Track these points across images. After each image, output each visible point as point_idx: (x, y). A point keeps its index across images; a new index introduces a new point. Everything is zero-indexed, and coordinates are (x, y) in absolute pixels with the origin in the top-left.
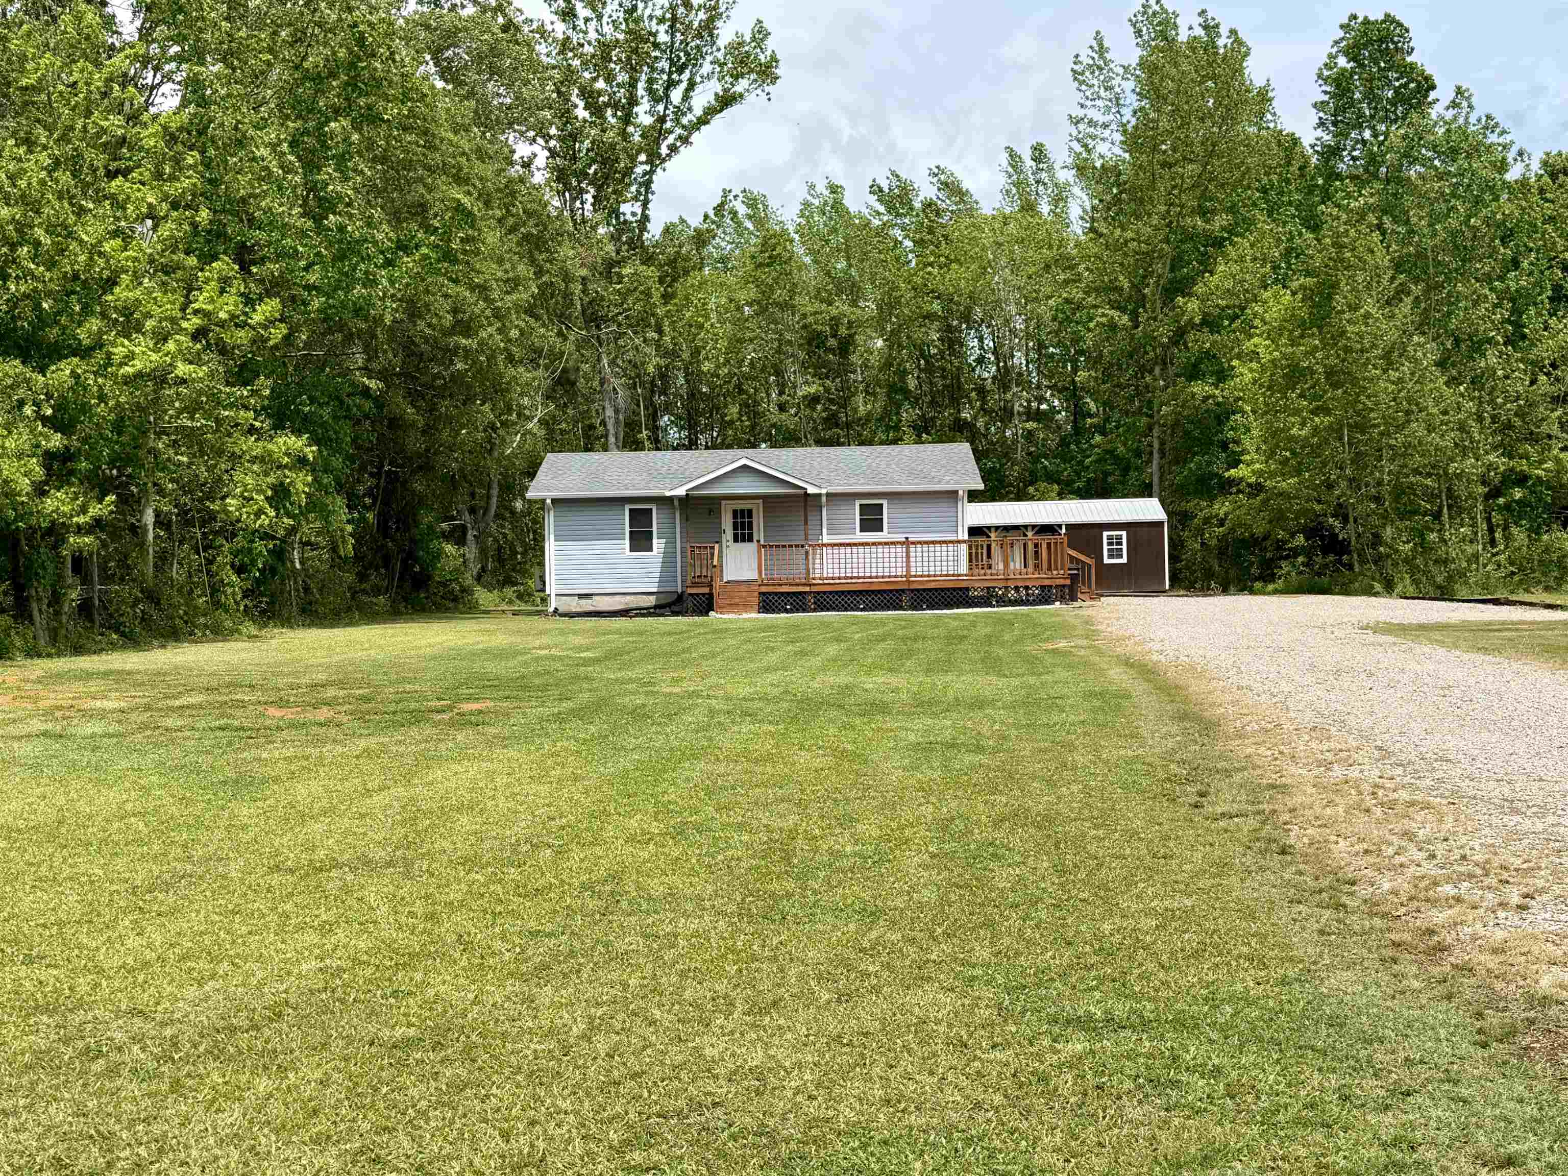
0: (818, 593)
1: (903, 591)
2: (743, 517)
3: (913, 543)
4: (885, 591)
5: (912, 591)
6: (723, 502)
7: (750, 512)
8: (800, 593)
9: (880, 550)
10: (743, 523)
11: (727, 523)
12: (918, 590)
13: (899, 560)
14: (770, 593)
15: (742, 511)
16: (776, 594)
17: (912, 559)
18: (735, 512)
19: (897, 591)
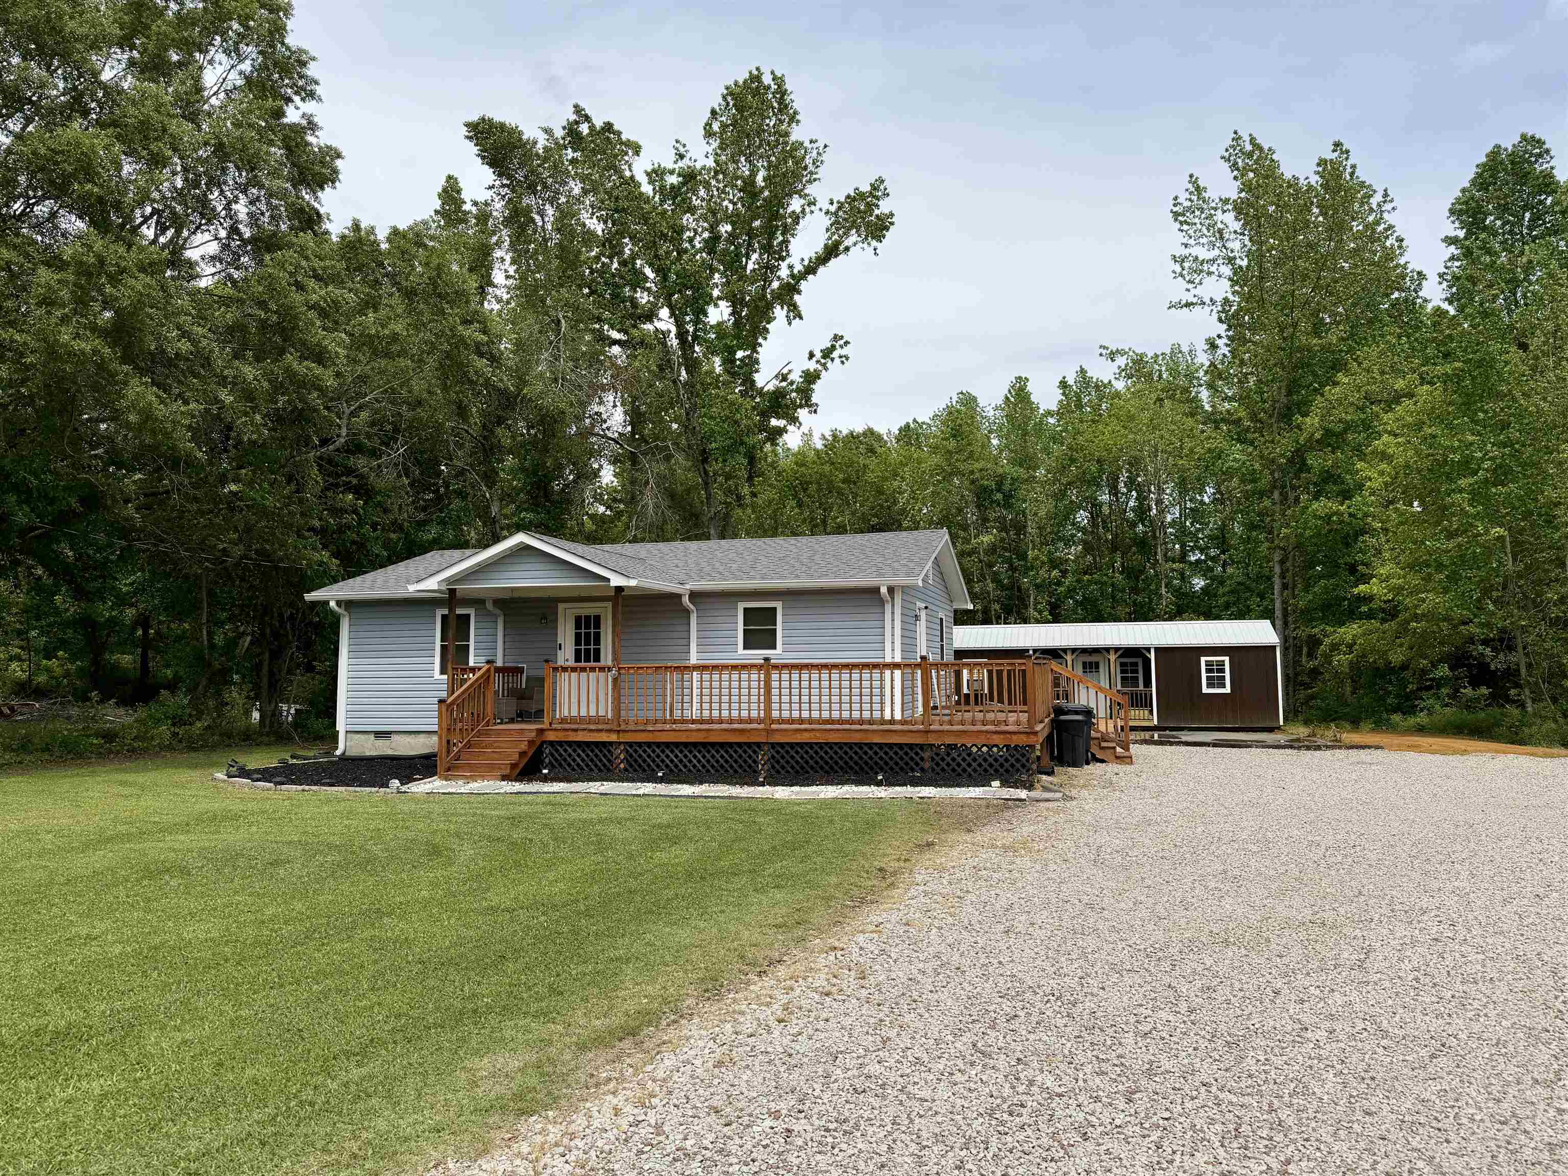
0: (631, 744)
1: (758, 745)
2: (587, 627)
3: (776, 667)
4: (731, 745)
5: (773, 745)
6: (561, 606)
7: (597, 619)
8: (604, 744)
9: (725, 677)
10: (588, 635)
11: (566, 636)
12: (782, 745)
13: (754, 691)
14: (560, 743)
15: (588, 618)
16: (570, 744)
17: (775, 692)
18: (578, 620)
19: (749, 745)
